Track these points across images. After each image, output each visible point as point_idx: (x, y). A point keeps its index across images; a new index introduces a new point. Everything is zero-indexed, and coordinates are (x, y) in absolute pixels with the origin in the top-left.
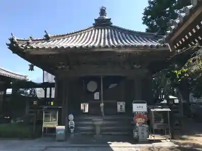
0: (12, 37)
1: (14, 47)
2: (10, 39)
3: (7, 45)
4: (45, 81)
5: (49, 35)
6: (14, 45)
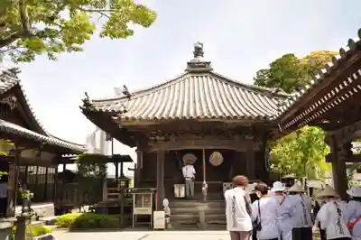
5: (130, 92)
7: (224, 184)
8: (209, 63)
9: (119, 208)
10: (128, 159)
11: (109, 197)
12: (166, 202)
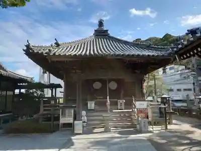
0: (28, 44)
1: (30, 52)
2: (26, 46)
3: (24, 50)
4: (51, 83)
5: (60, 43)
6: (31, 51)
7: (119, 101)
8: (107, 31)
9: (50, 118)
10: (59, 86)
11: (45, 110)
12: (84, 113)
